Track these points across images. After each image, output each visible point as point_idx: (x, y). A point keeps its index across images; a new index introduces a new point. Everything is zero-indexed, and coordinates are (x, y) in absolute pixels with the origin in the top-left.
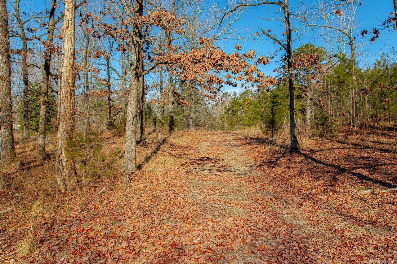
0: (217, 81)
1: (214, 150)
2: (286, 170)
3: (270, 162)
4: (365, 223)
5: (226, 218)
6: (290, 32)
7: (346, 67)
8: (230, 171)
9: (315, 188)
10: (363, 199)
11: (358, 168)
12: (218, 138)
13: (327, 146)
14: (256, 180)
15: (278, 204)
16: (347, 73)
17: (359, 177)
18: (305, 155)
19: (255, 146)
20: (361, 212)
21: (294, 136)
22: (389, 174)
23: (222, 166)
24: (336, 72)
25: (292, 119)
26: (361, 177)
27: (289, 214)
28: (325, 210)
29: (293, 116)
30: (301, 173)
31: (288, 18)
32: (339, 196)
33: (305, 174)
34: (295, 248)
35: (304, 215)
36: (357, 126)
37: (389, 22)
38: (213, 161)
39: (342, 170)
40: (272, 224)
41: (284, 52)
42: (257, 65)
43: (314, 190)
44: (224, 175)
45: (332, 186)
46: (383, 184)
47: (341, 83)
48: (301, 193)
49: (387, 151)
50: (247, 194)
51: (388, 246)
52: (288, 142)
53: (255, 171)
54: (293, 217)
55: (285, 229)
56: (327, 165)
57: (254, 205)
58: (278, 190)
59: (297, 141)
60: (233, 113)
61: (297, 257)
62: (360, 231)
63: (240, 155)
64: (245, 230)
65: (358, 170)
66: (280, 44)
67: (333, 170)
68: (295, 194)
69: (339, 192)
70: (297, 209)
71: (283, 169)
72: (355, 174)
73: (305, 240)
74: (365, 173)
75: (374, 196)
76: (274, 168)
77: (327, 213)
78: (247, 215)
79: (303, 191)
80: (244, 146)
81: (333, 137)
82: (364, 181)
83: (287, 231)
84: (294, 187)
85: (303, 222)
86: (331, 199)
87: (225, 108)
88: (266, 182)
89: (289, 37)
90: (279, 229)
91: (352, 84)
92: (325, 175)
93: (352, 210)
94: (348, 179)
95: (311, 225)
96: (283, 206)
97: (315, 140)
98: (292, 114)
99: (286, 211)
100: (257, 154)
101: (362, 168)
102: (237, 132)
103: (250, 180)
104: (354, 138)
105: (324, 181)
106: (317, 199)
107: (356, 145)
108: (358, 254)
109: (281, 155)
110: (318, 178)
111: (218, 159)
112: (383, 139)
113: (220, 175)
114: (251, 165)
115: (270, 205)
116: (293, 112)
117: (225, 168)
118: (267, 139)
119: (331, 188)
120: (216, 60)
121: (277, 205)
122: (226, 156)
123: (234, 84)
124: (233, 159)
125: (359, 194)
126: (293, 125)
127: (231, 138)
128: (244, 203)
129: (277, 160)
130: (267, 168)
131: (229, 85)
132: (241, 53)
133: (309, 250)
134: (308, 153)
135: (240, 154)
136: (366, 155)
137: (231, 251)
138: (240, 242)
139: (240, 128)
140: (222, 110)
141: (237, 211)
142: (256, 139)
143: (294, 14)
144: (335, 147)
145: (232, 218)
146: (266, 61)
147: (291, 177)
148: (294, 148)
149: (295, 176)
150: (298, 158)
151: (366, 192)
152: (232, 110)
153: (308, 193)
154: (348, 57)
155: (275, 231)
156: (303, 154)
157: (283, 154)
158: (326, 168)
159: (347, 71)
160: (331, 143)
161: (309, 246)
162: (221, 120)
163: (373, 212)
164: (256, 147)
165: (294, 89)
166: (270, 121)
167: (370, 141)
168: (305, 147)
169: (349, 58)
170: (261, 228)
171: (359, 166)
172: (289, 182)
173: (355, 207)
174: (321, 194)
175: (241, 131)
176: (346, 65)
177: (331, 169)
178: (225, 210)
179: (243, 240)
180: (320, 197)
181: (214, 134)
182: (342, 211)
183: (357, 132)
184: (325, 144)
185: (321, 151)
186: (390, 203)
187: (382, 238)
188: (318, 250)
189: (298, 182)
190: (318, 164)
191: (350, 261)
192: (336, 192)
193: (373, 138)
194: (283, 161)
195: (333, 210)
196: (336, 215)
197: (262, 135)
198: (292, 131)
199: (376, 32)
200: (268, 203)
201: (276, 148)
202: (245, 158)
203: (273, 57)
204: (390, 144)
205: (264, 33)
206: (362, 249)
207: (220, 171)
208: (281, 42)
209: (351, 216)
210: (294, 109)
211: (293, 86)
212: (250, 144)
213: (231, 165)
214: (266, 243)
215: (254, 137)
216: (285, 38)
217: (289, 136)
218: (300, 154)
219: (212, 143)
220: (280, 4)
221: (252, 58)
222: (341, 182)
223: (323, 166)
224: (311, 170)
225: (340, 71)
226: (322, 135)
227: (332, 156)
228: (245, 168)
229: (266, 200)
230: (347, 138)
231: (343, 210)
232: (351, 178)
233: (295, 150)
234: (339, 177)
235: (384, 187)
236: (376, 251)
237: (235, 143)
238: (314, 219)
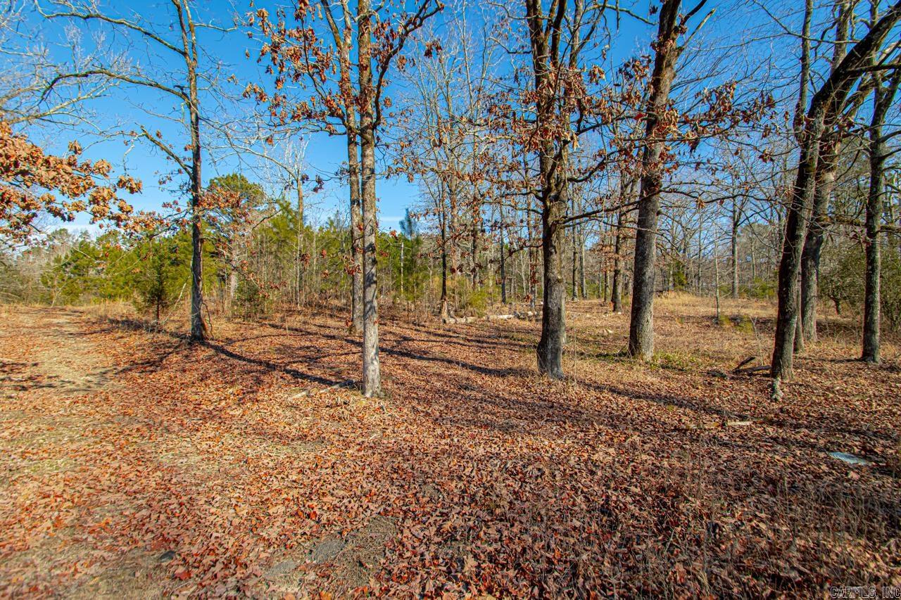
0: (23, 204)
1: (15, 345)
2: (178, 374)
3: (148, 363)
4: (293, 440)
5: (18, 486)
6: (198, 147)
7: (290, 221)
8: (50, 386)
9: (225, 399)
10: (294, 407)
11: (294, 362)
12: (28, 321)
13: (255, 332)
14: (111, 398)
15: (151, 436)
16: (291, 229)
17: (293, 375)
18: (216, 348)
19: (120, 334)
20: (290, 425)
21: (199, 316)
22: (332, 368)
23: (31, 378)
24: (275, 226)
25: (196, 289)
26: (296, 374)
27: (171, 449)
28: (236, 432)
29: (199, 284)
30: (203, 378)
31: (197, 124)
32: (262, 406)
33: (212, 378)
34: (172, 507)
35: (199, 447)
36: (301, 304)
37: (342, 172)
38: (6, 369)
39: (270, 367)
40: (131, 476)
41: (186, 177)
42: (116, 190)
43: (223, 403)
44: (34, 396)
45: (253, 392)
46: (322, 381)
47: (282, 243)
48: (200, 411)
49: (333, 337)
50: (85, 429)
51: (317, 465)
52: (188, 328)
53: (112, 382)
54: (176, 455)
55: (158, 479)
56: (250, 361)
57: (99, 446)
58: (155, 412)
59: (203, 325)
60: (77, 271)
61: (172, 522)
62: (283, 453)
63: (82, 354)
64: (66, 500)
65: (295, 365)
66: (180, 162)
67: (259, 368)
68: (188, 413)
69: (262, 401)
70: (188, 439)
71: (172, 374)
72: (288, 372)
73: (194, 488)
74: (302, 368)
75: (309, 400)
76: (154, 374)
77: (239, 436)
78: (78, 469)
79: (204, 407)
80: (94, 335)
81: (266, 319)
82: (300, 380)
83: (160, 481)
84: (189, 401)
85: (195, 459)
86: (248, 412)
87: (58, 260)
88: (133, 400)
89: (197, 156)
90: (144, 481)
91: (297, 245)
92: (245, 376)
93: (277, 424)
94: (277, 379)
95: (209, 460)
96: (160, 439)
97: (237, 323)
98: (196, 281)
99: (165, 446)
100: (120, 350)
101: (301, 362)
102: (82, 309)
103: (97, 400)
104: (295, 321)
105: (241, 387)
106: (227, 416)
107: (296, 330)
108: (274, 488)
109: (171, 350)
110: (232, 383)
111: (22, 364)
112: (330, 322)
113: (21, 398)
114: (103, 370)
115: (134, 440)
116: (197, 278)
117: (38, 382)
118: (147, 322)
119: (251, 395)
120: (13, 159)
121: (150, 439)
122: (43, 356)
123: (66, 216)
124: (61, 363)
125: (289, 399)
126: (197, 299)
127: (62, 320)
128: (74, 447)
129: (161, 360)
130: (138, 374)
131: (55, 216)
132: (80, 160)
133: (197, 505)
134: (221, 344)
135: (81, 351)
136: (308, 344)
137: (19, 553)
138: (49, 528)
139: (89, 302)
140: (48, 264)
141: (51, 466)
142: (123, 322)
143: (207, 120)
144: (265, 334)
145: (36, 484)
146: (134, 186)
147: (184, 386)
148: (198, 337)
149: (193, 383)
150: (203, 353)
151: (299, 395)
152: (74, 264)
153: (211, 408)
154: (294, 207)
155: (135, 487)
156: (212, 347)
157: (177, 347)
158: (248, 367)
159: (292, 226)
160: (261, 328)
161: (198, 498)
162: (45, 283)
163: (305, 422)
164: (122, 337)
165: (202, 241)
166: (154, 290)
167: (315, 325)
168: (216, 334)
169: (295, 209)
170: (106, 488)
171: (297, 359)
172: (181, 394)
173: (281, 419)
174: (234, 407)
175: (91, 307)
176: (290, 217)
177: (256, 367)
178: (21, 470)
179: (57, 524)
180: (231, 413)
181: (18, 312)
182: (263, 429)
183: (299, 313)
184: (252, 329)
185: (243, 340)
186: (327, 406)
187: (312, 456)
188: (213, 498)
189: (196, 393)
190: (235, 361)
191: (262, 502)
192: (257, 401)
193: (319, 320)
194: (175, 359)
195: (249, 430)
196: (253, 436)
197: (136, 316)
198: (196, 309)
199: (319, 181)
200: (130, 438)
201: (164, 338)
202: (94, 358)
203: (164, 182)
204: (338, 329)
205: (147, 136)
206: (283, 478)
207: (24, 389)
208: (181, 159)
209: (274, 434)
210: (200, 274)
211: (200, 237)
212: (109, 331)
213: (54, 375)
214: (110, 515)
215: (119, 319)
216: (189, 154)
217: (190, 317)
218: (209, 346)
219: (10, 330)
220: (183, 96)
221: (105, 175)
222: (268, 385)
223: (244, 363)
224: (223, 371)
225: (281, 225)
226: (247, 316)
227: (259, 347)
228: (89, 378)
229: (128, 432)
230: (284, 321)
231: (265, 427)
232: (282, 378)
233: (199, 339)
234: (266, 379)
235: (324, 386)
236: (301, 476)
237: (73, 330)
238: (216, 449)
